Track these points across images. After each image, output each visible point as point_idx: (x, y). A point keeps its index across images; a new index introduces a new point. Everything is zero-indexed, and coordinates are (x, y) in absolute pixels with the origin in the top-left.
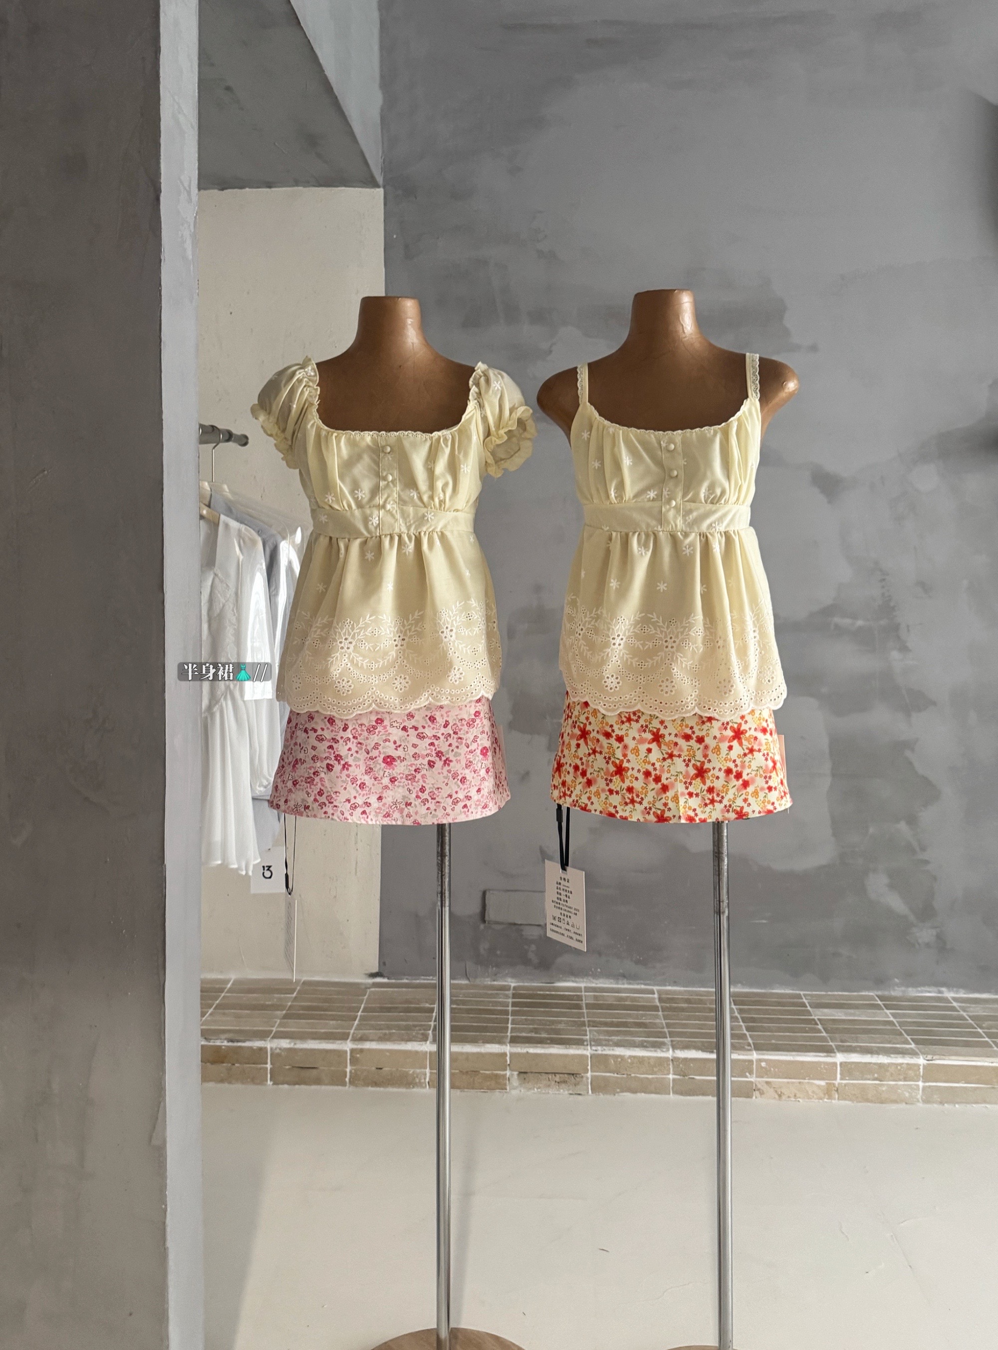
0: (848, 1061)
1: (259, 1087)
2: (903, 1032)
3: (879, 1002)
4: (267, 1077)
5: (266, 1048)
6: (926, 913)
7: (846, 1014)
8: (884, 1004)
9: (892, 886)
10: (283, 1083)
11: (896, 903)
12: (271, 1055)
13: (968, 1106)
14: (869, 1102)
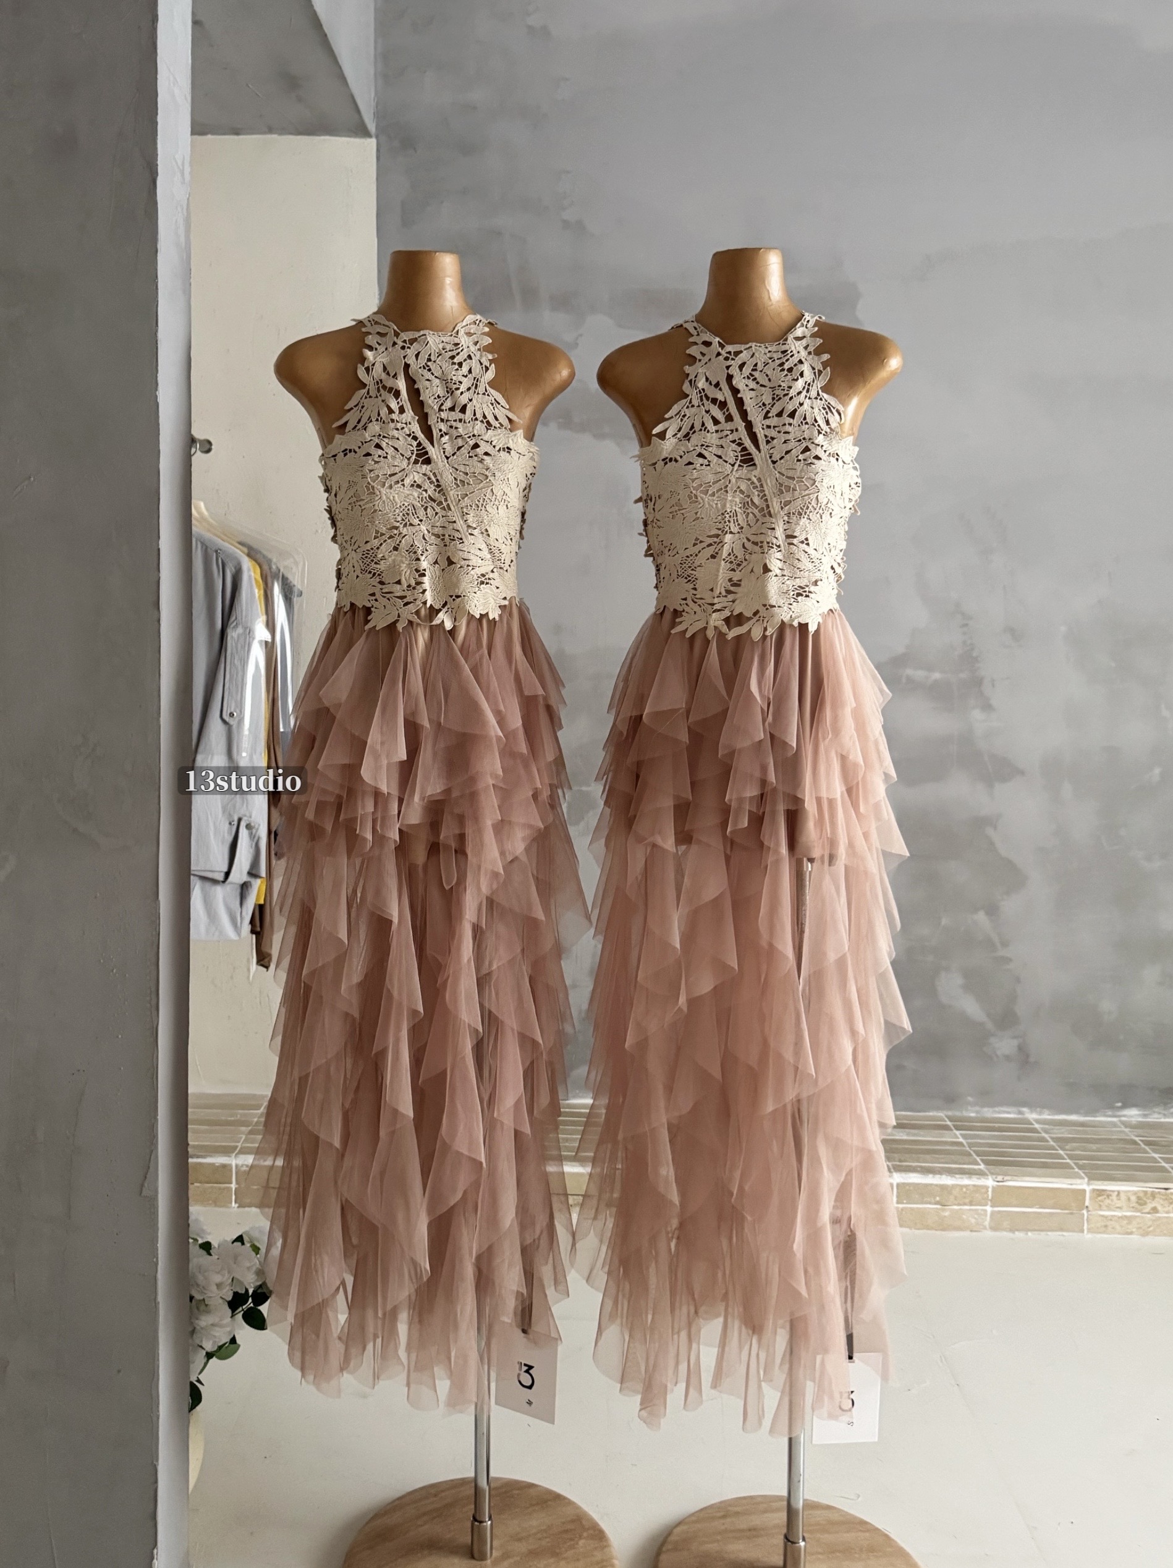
0: (906, 1181)
1: (221, 1209)
2: (972, 1152)
3: (949, 1123)
4: (231, 1199)
5: (230, 1165)
6: (1006, 1020)
7: (908, 1134)
8: (954, 1126)
9: (967, 988)
10: (250, 1206)
11: (971, 1007)
12: (237, 1173)
13: (1043, 1233)
14: (928, 1229)
